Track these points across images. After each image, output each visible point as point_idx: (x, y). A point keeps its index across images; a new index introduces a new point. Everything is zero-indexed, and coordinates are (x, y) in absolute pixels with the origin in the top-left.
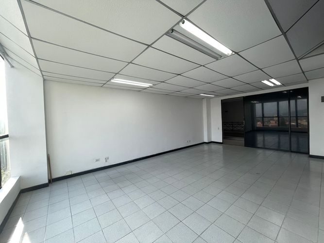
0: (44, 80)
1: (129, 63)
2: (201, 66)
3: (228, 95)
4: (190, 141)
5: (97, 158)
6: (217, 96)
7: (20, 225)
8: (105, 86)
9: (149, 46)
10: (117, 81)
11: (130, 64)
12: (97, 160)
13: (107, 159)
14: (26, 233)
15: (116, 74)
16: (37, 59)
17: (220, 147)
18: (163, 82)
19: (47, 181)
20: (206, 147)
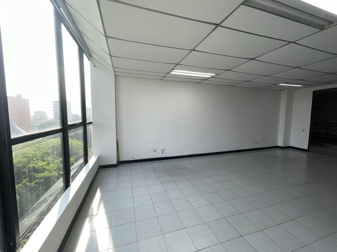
0: (116, 76)
1: (191, 50)
2: (291, 42)
3: (328, 83)
4: (257, 143)
5: (155, 149)
6: (306, 86)
7: (98, 194)
8: (165, 78)
9: (217, 25)
10: (177, 72)
11: (193, 51)
12: (155, 151)
13: (163, 151)
14: (102, 201)
15: (177, 64)
16: (111, 56)
17: (304, 155)
18: (229, 70)
19: (115, 163)
20: (279, 153)
